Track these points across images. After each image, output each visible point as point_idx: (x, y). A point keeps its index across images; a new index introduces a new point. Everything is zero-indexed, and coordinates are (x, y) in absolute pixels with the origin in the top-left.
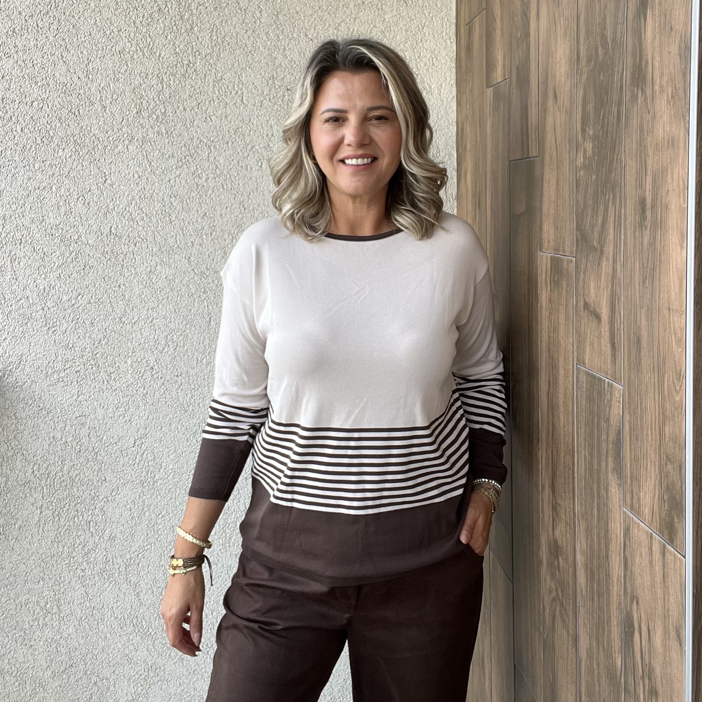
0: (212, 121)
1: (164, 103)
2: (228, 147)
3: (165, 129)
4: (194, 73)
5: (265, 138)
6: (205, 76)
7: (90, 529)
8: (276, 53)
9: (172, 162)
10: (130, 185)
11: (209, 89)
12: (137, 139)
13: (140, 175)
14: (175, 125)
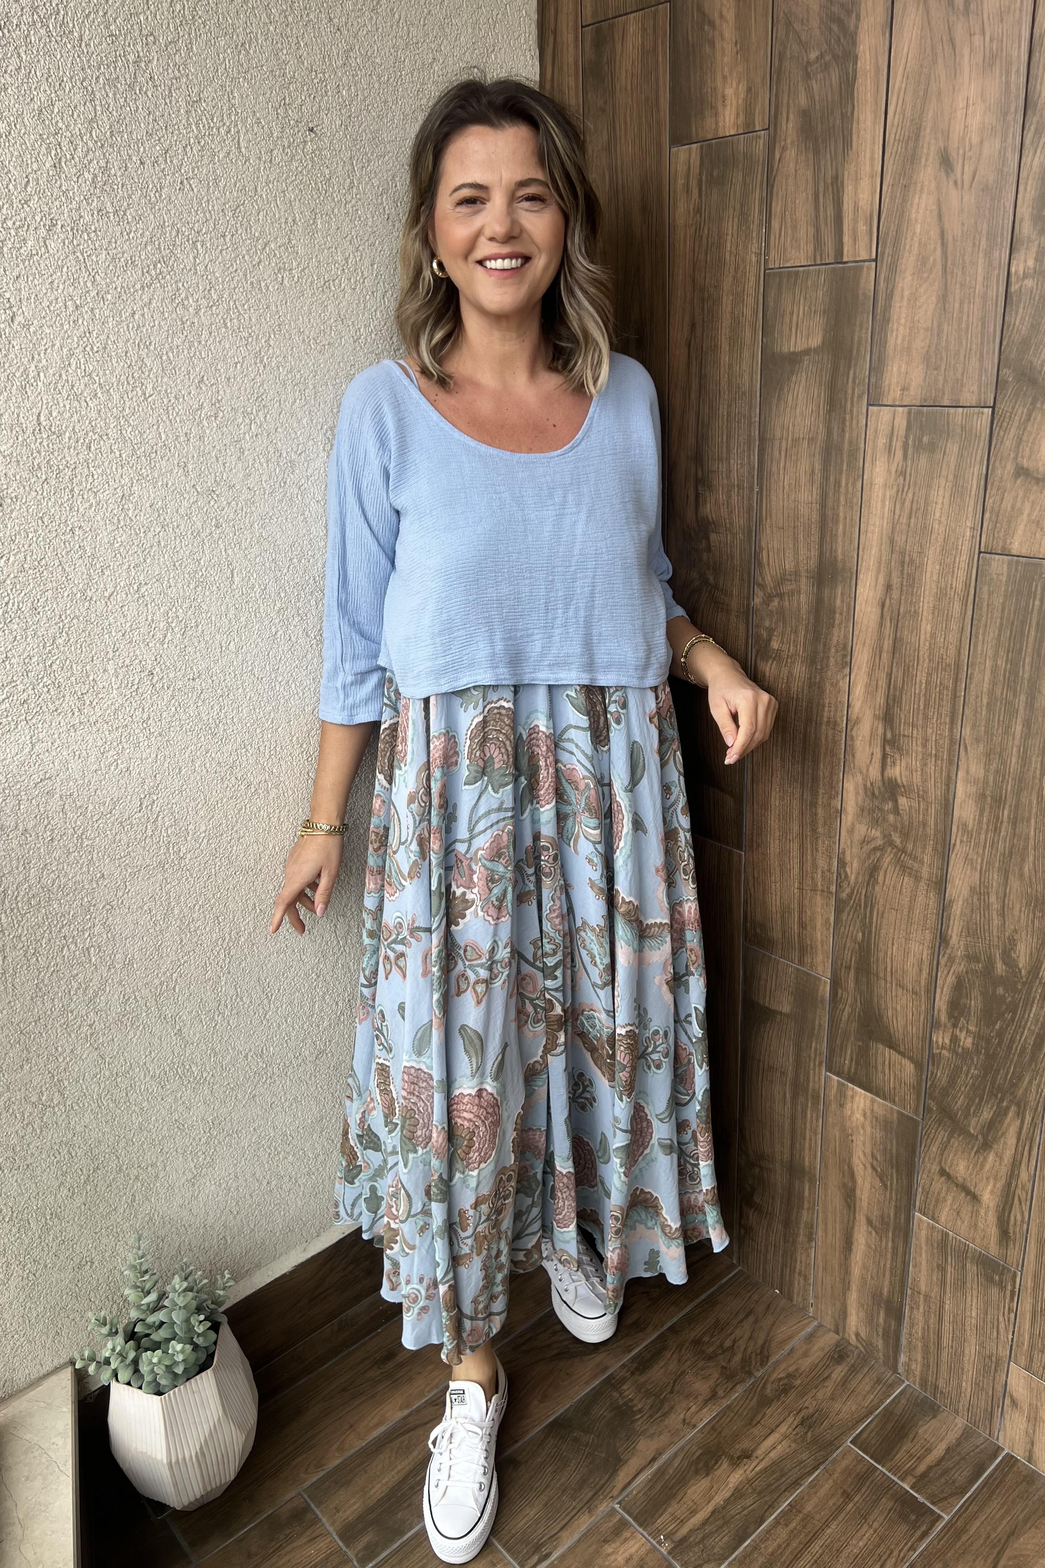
0: (193, 190)
1: (102, 145)
2: (226, 244)
3: (112, 203)
4: (150, 83)
5: (283, 226)
6: (170, 91)
7: (90, 960)
8: (285, 52)
9: (132, 275)
10: (62, 325)
11: (181, 121)
12: (62, 226)
13: (78, 302)
14: (130, 197)
